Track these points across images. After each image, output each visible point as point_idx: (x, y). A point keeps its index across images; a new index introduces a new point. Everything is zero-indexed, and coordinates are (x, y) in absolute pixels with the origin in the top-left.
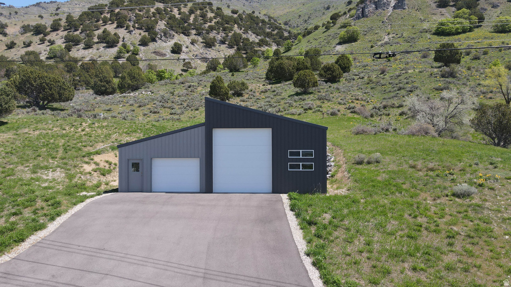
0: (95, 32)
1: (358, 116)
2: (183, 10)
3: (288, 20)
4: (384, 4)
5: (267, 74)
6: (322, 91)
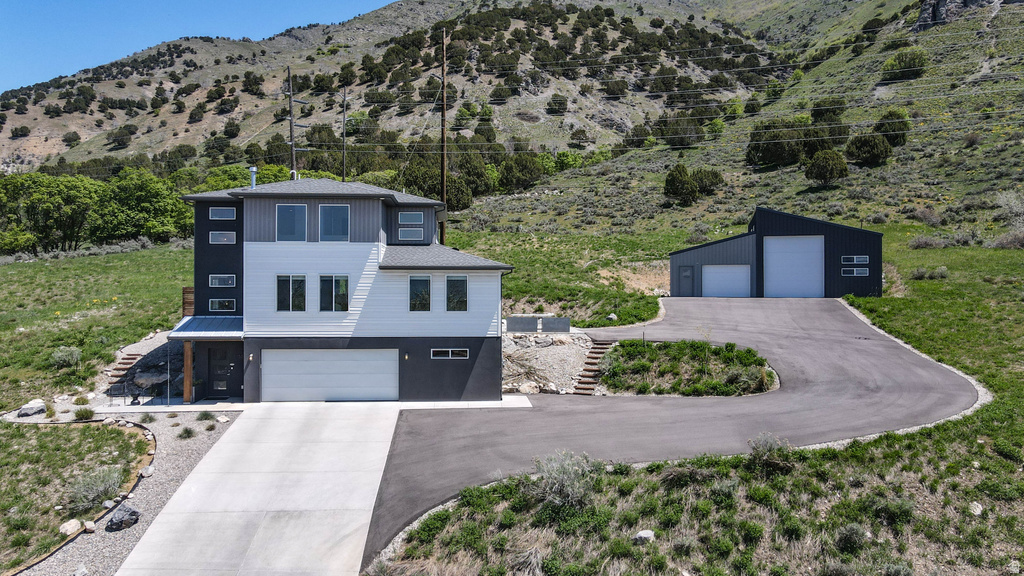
0: (413, 83)
1: (920, 224)
2: (562, 29)
3: (765, 27)
5: (748, 155)
6: (854, 182)
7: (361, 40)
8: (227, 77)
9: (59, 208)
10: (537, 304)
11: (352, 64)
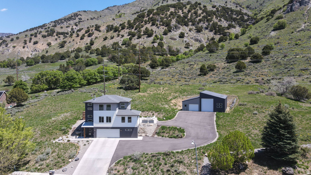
0: (141, 29)
2: (185, 11)
4: (306, 2)
5: (226, 58)
6: (248, 70)
7: (128, 11)
8: (90, 26)
9: (52, 79)
10: (153, 113)
11: (125, 23)
